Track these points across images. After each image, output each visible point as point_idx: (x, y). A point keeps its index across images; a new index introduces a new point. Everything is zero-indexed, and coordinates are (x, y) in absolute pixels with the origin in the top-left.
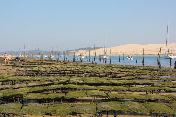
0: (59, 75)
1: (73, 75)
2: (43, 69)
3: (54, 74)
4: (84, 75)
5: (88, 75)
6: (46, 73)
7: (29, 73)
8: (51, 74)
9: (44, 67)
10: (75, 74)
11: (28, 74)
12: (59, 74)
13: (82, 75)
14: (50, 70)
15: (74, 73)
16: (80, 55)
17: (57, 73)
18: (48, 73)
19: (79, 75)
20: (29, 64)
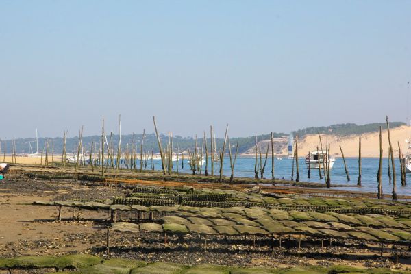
0: (269, 252)
1: (324, 250)
2: (204, 228)
3: (246, 247)
4: (366, 253)
5: (384, 254)
6: (216, 241)
7: (147, 242)
8: (234, 247)
9: (206, 214)
10: (331, 249)
11: (146, 246)
12: (266, 248)
13: (359, 253)
14: (233, 232)
15: (327, 244)
16: (316, 157)
17: (257, 242)
18: (222, 242)
19: (349, 252)
20: (142, 203)
